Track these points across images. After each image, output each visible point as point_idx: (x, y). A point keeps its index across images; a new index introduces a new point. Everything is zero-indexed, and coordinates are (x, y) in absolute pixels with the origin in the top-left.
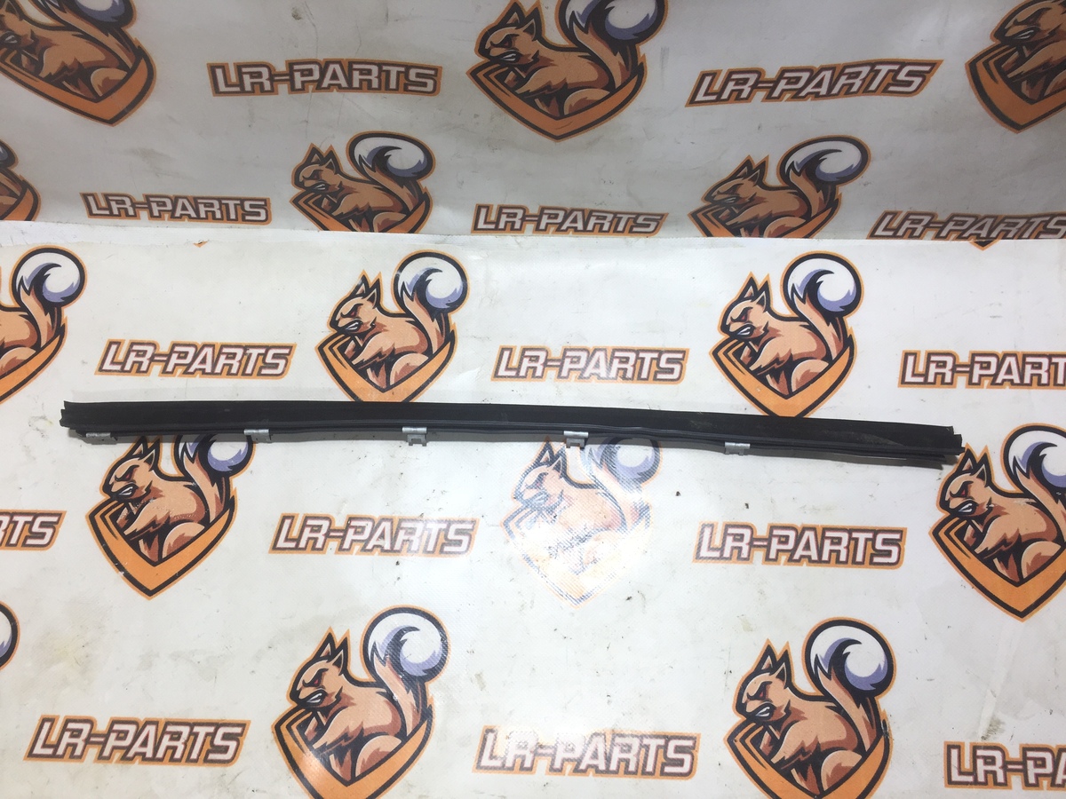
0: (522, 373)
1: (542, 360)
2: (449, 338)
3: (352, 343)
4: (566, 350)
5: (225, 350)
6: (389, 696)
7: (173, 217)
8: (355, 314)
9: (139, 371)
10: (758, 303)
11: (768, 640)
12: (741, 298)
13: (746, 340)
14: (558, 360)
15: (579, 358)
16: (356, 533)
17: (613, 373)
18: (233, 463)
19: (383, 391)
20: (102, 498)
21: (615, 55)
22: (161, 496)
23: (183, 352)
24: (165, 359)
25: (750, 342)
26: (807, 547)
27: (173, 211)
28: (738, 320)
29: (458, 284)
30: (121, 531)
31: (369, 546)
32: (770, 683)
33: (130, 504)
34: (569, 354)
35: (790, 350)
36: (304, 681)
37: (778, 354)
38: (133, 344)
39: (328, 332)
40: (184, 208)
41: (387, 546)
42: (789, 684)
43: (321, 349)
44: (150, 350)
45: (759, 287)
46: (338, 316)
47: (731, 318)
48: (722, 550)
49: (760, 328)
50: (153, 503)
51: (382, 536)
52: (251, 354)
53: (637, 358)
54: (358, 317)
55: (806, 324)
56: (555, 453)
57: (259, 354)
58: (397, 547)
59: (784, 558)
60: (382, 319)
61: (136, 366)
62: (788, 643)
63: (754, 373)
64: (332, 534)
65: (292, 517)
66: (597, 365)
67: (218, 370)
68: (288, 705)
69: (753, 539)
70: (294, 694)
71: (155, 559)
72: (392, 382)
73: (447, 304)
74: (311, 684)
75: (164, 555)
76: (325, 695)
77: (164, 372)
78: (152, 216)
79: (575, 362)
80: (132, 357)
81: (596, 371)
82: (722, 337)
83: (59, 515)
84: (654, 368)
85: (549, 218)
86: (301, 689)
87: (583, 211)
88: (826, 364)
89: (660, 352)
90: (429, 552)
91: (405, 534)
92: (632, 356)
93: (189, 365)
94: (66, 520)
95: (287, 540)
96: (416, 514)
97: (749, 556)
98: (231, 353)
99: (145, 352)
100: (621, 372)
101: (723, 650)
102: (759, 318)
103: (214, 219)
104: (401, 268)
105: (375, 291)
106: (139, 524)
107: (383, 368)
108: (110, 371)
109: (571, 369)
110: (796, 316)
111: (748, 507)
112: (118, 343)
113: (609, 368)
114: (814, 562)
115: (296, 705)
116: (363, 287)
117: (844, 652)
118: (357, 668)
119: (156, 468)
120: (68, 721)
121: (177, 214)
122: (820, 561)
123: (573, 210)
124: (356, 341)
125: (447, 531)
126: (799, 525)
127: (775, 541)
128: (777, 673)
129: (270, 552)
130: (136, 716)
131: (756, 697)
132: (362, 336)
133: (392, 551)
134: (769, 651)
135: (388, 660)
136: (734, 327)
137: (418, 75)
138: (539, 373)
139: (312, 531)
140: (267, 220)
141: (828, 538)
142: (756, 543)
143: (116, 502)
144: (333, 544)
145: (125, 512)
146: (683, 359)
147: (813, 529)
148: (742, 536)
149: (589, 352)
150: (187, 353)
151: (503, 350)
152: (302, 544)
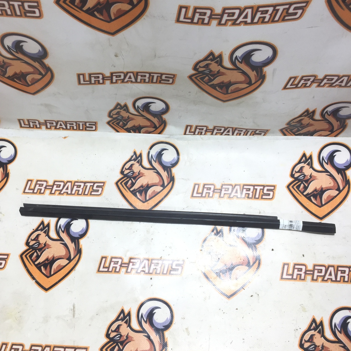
0: (204, 195)
1: (212, 189)
2: (172, 179)
3: (130, 181)
4: (222, 185)
5: (76, 184)
6: (149, 337)
7: (56, 128)
8: (131, 169)
9: (40, 193)
10: (307, 164)
11: (313, 316)
12: (300, 162)
13: (302, 181)
14: (219, 190)
15: (228, 189)
16: (133, 265)
17: (243, 195)
18: (81, 233)
19: (144, 202)
20: (26, 248)
21: (253, 71)
22: (51, 247)
23: (59, 185)
24: (51, 187)
25: (304, 182)
26: (330, 274)
27: (56, 126)
28: (298, 172)
29: (175, 156)
30: (34, 262)
31: (139, 271)
32: (315, 335)
33: (37, 251)
34: (224, 187)
35: (322, 186)
36: (112, 330)
37: (316, 188)
38: (37, 181)
39: (120, 176)
40: (61, 125)
41: (147, 271)
42: (323, 336)
43: (117, 183)
44: (45, 184)
45: (308, 157)
46: (124, 169)
47: (295, 171)
48: (292, 275)
49: (308, 175)
50: (47, 250)
51: (144, 267)
52: (87, 186)
53: (254, 189)
54: (133, 170)
55: (329, 174)
56: (218, 231)
57: (91, 186)
58: (151, 272)
59: (320, 279)
60: (143, 171)
61: (39, 191)
62: (322, 317)
63: (305, 196)
64: (123, 265)
65: (106, 258)
66: (236, 192)
67: (73, 192)
68: (106, 340)
69: (306, 271)
70: (108, 335)
71: (48, 275)
72: (148, 198)
73: (171, 164)
74: (115, 331)
75: (52, 273)
76: (121, 336)
77: (51, 193)
78: (47, 128)
79: (227, 191)
80: (37, 187)
81: (236, 194)
82: (291, 180)
83: (8, 255)
84: (261, 193)
85: (217, 130)
86: (110, 333)
87: (232, 128)
88: (338, 192)
89: (264, 186)
90: (165, 274)
91: (154, 265)
92: (252, 188)
93: (61, 190)
94: (11, 257)
95: (104, 267)
96: (159, 257)
97: (305, 278)
98: (79, 185)
99: (43, 185)
100: (247, 195)
101: (293, 320)
102: (307, 171)
103: (73, 129)
104: (151, 148)
105: (140, 158)
106: (41, 260)
107: (144, 192)
108: (28, 193)
109: (225, 194)
110: (324, 170)
111: (304, 256)
112: (31, 181)
113: (242, 193)
114: (334, 281)
115: (109, 340)
116: (134, 157)
117: (347, 322)
118: (135, 324)
119: (48, 235)
120: (13, 345)
121: (58, 127)
122: (336, 281)
123: (228, 128)
124: (132, 180)
125: (172, 265)
126: (327, 265)
127: (316, 271)
128: (317, 331)
129: (97, 273)
130: (41, 344)
131: (308, 341)
132: (134, 178)
133: (149, 273)
134: (314, 321)
135: (148, 321)
136: (296, 175)
137: (166, 77)
138: (211, 195)
139: (115, 264)
140: (95, 130)
141: (340, 270)
142: (308, 272)
143: (31, 250)
144: (123, 270)
145: (35, 254)
146: (274, 189)
147: (333, 266)
148: (301, 269)
149: (232, 186)
150: (60, 185)
151: (195, 185)
152: (110, 270)
